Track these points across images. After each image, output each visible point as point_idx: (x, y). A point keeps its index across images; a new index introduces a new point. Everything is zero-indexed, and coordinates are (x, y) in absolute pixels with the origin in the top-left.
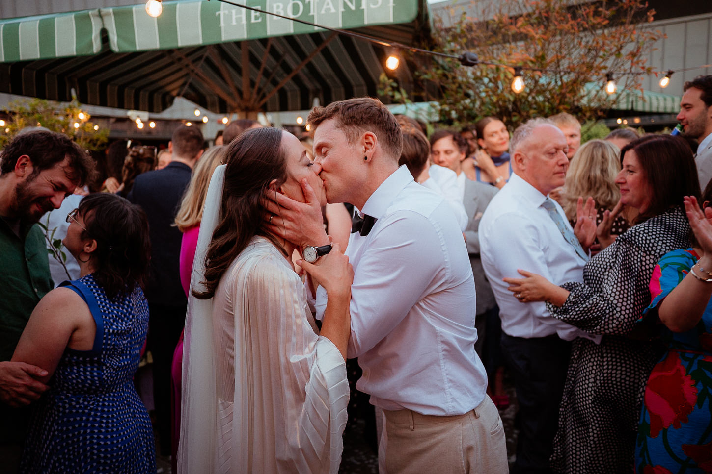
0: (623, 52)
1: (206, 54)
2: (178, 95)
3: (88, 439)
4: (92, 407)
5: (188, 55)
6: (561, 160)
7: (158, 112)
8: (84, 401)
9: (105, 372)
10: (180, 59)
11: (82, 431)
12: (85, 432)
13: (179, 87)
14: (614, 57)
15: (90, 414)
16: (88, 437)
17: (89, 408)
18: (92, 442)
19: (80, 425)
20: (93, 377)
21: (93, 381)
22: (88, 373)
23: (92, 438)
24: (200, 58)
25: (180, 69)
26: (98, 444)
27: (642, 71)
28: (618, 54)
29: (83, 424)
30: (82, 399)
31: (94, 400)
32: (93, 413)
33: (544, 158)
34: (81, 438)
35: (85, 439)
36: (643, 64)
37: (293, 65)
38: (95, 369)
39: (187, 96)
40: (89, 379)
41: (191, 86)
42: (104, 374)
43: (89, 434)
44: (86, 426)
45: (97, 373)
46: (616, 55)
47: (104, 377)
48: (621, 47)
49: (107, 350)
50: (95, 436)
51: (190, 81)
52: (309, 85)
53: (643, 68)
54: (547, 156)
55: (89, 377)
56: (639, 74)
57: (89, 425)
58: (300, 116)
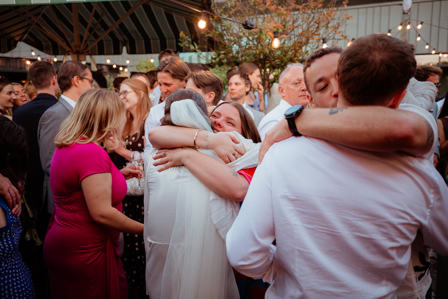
0: (330, 25)
1: (44, 11)
2: (20, 40)
3: (12, 291)
4: (10, 267)
5: (30, 11)
6: (302, 87)
7: (5, 52)
8: (5, 264)
9: (15, 239)
10: (25, 13)
11: (6, 287)
12: (9, 287)
13: (21, 34)
14: (324, 28)
15: (9, 272)
16: (11, 290)
17: (8, 268)
18: (14, 293)
19: (4, 283)
20: (9, 245)
21: (9, 248)
22: (5, 243)
23: (14, 289)
24: (38, 14)
25: (25, 21)
26: (18, 292)
27: (341, 38)
28: (327, 27)
29: (6, 282)
30: (3, 263)
31: (10, 262)
32: (10, 272)
33: (292, 87)
34: (7, 292)
35: (9, 292)
36: (342, 33)
37: (109, 24)
38: (9, 239)
39: (26, 41)
40: (7, 247)
41: (30, 34)
42: (15, 241)
43: (11, 288)
44: (8, 282)
45: (11, 242)
46: (325, 27)
47: (15, 243)
48: (329, 23)
49: (14, 223)
50: (15, 288)
51: (30, 30)
52: (120, 38)
53: (342, 36)
54: (294, 85)
55: (7, 246)
56: (340, 39)
57: (10, 281)
58: (108, 59)
